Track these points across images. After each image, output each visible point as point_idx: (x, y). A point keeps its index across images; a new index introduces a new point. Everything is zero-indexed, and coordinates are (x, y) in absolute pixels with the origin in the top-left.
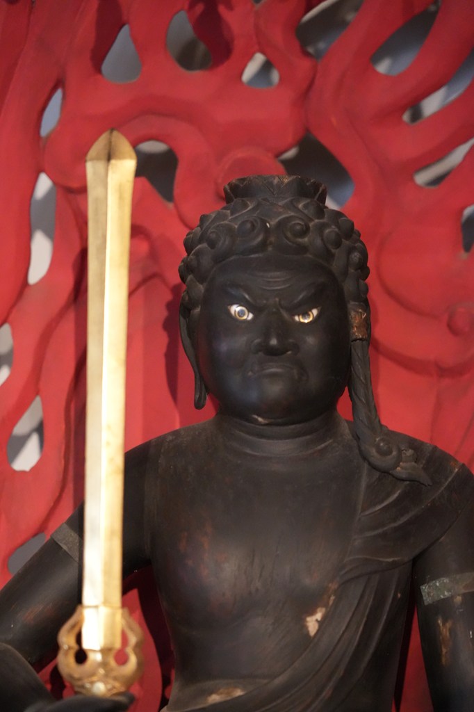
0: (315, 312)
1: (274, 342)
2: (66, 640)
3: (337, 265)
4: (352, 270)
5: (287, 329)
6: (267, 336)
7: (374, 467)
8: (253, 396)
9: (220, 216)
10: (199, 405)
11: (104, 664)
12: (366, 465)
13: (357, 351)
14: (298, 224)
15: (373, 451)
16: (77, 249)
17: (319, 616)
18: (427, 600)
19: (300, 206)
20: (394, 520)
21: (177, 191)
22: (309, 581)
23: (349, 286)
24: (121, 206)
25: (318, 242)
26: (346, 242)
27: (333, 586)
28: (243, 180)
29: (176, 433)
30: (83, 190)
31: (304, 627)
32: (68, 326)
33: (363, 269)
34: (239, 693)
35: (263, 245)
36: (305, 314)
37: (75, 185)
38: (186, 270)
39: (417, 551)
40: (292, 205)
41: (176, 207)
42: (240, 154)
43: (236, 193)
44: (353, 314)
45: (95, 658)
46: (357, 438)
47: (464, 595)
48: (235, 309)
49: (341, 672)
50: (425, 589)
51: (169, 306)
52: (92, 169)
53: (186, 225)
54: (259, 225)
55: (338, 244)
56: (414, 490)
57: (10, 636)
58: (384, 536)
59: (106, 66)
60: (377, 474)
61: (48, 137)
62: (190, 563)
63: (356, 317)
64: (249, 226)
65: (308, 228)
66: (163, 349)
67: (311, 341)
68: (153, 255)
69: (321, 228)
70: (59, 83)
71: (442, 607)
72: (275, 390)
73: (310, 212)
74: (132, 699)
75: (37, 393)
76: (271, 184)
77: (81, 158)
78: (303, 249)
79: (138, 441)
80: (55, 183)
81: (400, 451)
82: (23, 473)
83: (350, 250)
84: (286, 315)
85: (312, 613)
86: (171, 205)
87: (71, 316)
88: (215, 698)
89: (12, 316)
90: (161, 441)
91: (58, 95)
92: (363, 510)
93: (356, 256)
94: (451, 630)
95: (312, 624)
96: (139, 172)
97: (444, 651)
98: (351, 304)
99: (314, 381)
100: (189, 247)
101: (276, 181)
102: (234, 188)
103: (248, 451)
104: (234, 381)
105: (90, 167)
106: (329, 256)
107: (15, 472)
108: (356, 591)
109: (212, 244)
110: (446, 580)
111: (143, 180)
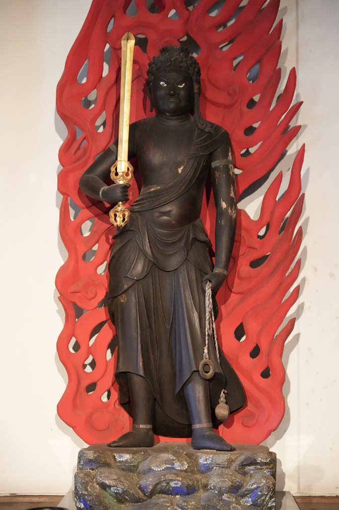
0: (184, 84)
1: (172, 92)
2: (113, 169)
3: (191, 72)
4: (195, 73)
5: (176, 89)
6: (170, 91)
7: (199, 129)
8: (166, 107)
9: (159, 57)
10: (151, 111)
11: (122, 176)
12: (197, 129)
13: (196, 96)
14: (180, 60)
15: (199, 124)
16: (117, 66)
17: (182, 168)
18: (213, 166)
19: (181, 55)
20: (204, 143)
21: (147, 50)
22: (180, 159)
23: (194, 78)
24: (130, 53)
25: (185, 65)
26: (193, 65)
27: (186, 160)
28: (165, 47)
29: (145, 119)
30: (120, 49)
31: (178, 171)
32: (114, 90)
33: (199, 73)
34: (159, 188)
35: (170, 65)
36: (181, 85)
37: (117, 47)
38: (149, 73)
39: (210, 152)
40: (179, 55)
41: (148, 55)
42: (167, 39)
43: (164, 51)
44: (195, 86)
45: (120, 174)
46: (195, 121)
47: (223, 165)
48: (162, 83)
49: (187, 183)
50: (212, 163)
51: (144, 85)
52: (123, 42)
53: (149, 59)
54: (169, 59)
55: (191, 66)
56: (210, 135)
57: (96, 174)
58: (201, 147)
59: (127, 12)
60: (200, 131)
61: (109, 32)
62: (147, 153)
63: (196, 87)
64: (166, 60)
65: (183, 61)
66: (142, 98)
67: (182, 92)
68: (140, 69)
69: (186, 61)
70: (113, 16)
71: (217, 168)
72: (172, 106)
73: (184, 56)
74: (130, 186)
75: (104, 110)
76: (173, 48)
77: (120, 39)
78: (181, 67)
79: (134, 121)
80: (111, 46)
81: (207, 124)
82: (100, 133)
83: (195, 68)
84: (176, 85)
85: (180, 167)
86: (146, 54)
87: (115, 87)
88: (153, 189)
89: (97, 87)
90: (140, 121)
91: (113, 20)
92: (196, 140)
93: (196, 69)
94: (219, 175)
95: (180, 170)
96: (136, 44)
97: (217, 180)
98: (195, 83)
99: (183, 103)
100: (150, 65)
101: (175, 47)
102: (163, 49)
103: (164, 123)
104: (161, 103)
105: (122, 42)
106: (189, 69)
107: (97, 133)
108: (192, 162)
109: (156, 65)
110: (218, 161)
111: (138, 46)
